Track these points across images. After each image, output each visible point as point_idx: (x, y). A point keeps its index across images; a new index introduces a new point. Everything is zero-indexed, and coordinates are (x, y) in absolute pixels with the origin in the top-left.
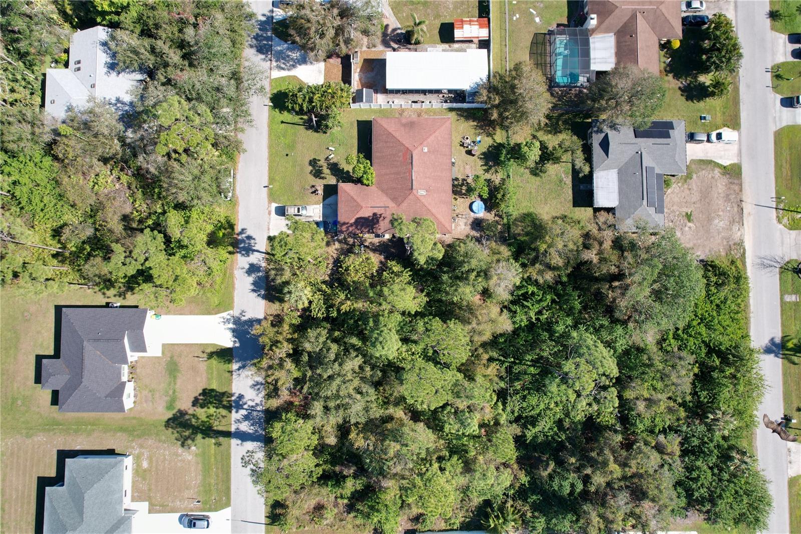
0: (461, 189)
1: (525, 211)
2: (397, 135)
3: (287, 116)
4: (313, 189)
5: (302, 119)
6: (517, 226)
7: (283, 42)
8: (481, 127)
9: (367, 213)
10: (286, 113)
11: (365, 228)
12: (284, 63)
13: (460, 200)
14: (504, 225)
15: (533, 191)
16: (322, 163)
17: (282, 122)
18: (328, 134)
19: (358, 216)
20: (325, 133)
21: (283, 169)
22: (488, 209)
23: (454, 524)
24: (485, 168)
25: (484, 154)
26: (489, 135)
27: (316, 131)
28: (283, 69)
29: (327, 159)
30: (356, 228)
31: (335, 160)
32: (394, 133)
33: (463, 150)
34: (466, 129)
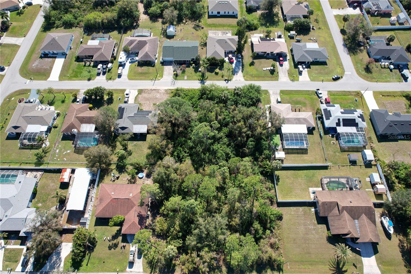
5: (88, 254)
9: (137, 220)
10: (83, 263)
11: (144, 221)
12: (57, 265)
14: (150, 166)
17: (87, 265)
18: (98, 240)
19: (138, 224)
21: (111, 264)
27: (95, 246)
28: (60, 265)
31: (111, 237)
32: (103, 207)
33: (116, 181)
34: (107, 179)
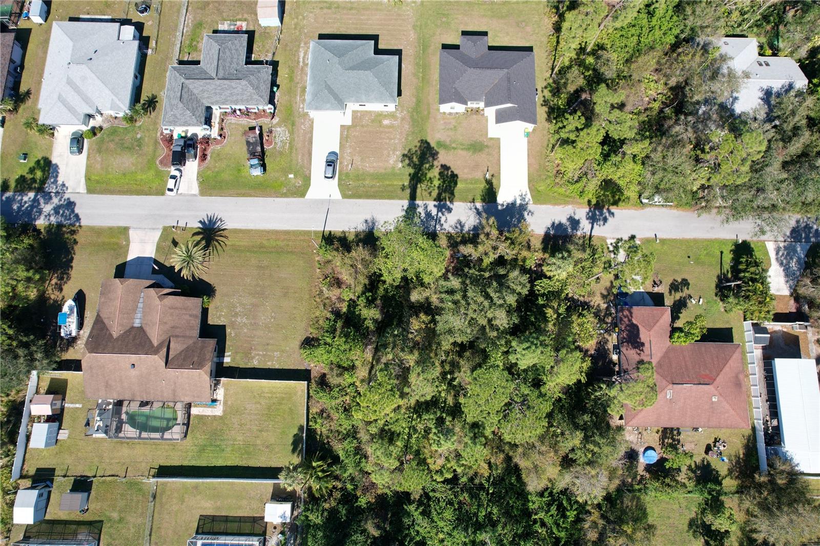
0: (670, 437)
1: (648, 510)
2: (726, 369)
3: (728, 258)
4: (658, 283)
5: (728, 271)
6: (632, 500)
7: (805, 253)
8: (738, 462)
9: (644, 336)
10: (731, 256)
11: (627, 335)
12: (783, 254)
13: (657, 437)
15: (671, 521)
16: (686, 292)
17: (722, 253)
18: (715, 298)
19: (640, 327)
20: (716, 295)
21: (674, 253)
22: (648, 468)
23: (316, 422)
24: (693, 466)
25: (709, 464)
26: (730, 472)
27: (717, 286)
28: (777, 254)
29: (690, 297)
30: (628, 325)
31: (689, 305)
32: (728, 365)
33: (711, 441)
34: (734, 446)
